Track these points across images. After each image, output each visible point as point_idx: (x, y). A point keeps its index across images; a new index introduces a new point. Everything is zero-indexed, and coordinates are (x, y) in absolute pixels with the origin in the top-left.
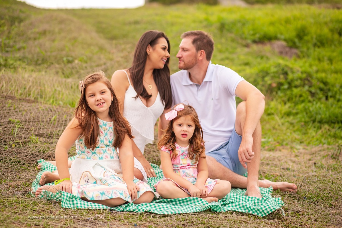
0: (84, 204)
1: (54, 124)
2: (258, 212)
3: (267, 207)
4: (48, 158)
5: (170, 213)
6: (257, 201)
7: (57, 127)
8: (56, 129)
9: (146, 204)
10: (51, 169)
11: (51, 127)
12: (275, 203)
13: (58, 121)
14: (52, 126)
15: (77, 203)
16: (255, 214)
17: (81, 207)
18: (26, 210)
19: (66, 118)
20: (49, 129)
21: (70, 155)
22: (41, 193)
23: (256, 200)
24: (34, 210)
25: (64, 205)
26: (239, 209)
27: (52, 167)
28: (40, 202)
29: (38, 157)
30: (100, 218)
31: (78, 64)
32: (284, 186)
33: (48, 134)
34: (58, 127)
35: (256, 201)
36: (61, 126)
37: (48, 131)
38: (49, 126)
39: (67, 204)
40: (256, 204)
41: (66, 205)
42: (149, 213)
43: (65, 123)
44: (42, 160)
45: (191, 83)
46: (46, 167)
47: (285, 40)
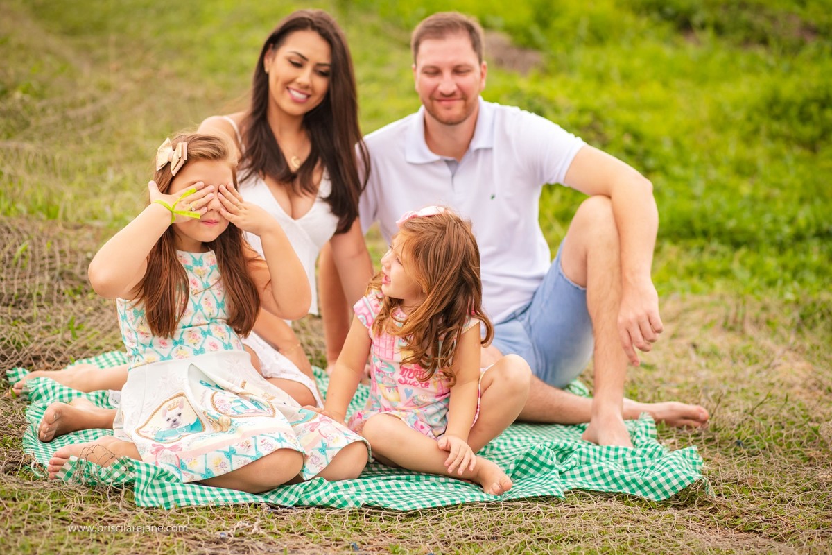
0: (194, 494)
1: (22, 267)
2: (646, 489)
3: (670, 475)
4: (33, 361)
5: (428, 505)
6: (631, 457)
7: (33, 274)
8: (32, 279)
9: (356, 484)
10: (58, 395)
11: (16, 276)
12: (687, 462)
13: (33, 260)
14: (20, 273)
15: (175, 492)
16: (638, 494)
17: (188, 500)
18: (39, 518)
19: (52, 250)
20: (11, 282)
21: (91, 352)
22: (63, 467)
23: (628, 455)
24: (63, 519)
25: (142, 500)
26: (592, 483)
27: (61, 390)
28: (70, 492)
29: (6, 362)
30: (253, 532)
31: (22, 101)
32: (674, 414)
33: (13, 294)
34: (35, 275)
35: (629, 459)
36: (42, 273)
37: (11, 288)
38: (12, 273)
39: (147, 495)
40: (631, 466)
41: (146, 499)
42: (373, 509)
43: (50, 264)
44: (20, 370)
45: (435, 157)
46: (41, 391)
47: (509, 29)
